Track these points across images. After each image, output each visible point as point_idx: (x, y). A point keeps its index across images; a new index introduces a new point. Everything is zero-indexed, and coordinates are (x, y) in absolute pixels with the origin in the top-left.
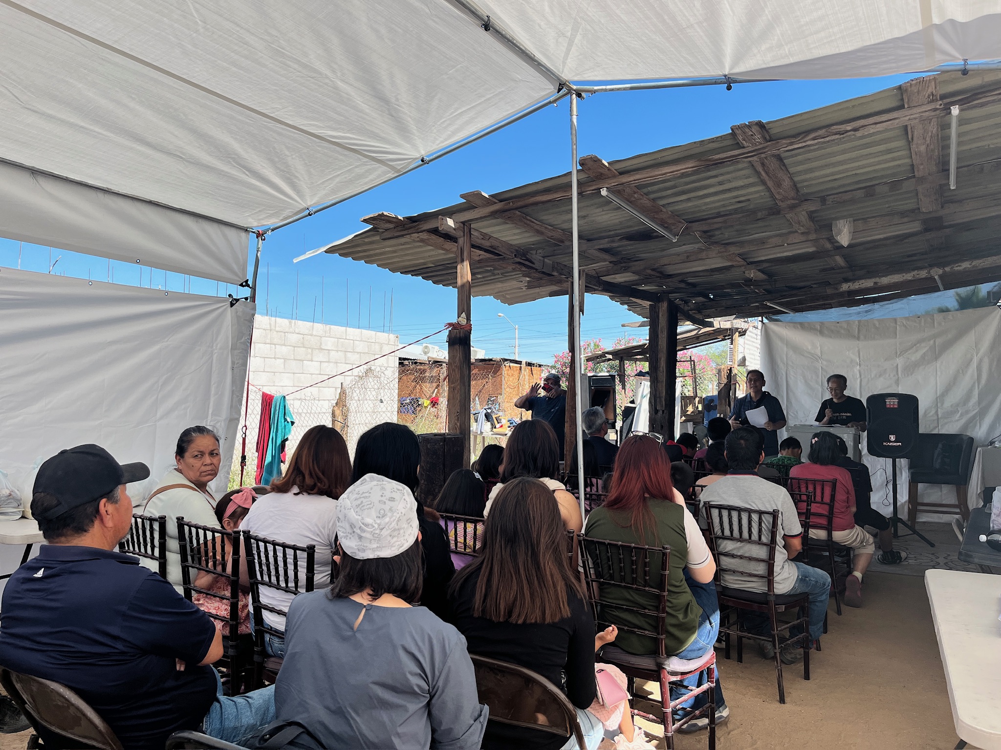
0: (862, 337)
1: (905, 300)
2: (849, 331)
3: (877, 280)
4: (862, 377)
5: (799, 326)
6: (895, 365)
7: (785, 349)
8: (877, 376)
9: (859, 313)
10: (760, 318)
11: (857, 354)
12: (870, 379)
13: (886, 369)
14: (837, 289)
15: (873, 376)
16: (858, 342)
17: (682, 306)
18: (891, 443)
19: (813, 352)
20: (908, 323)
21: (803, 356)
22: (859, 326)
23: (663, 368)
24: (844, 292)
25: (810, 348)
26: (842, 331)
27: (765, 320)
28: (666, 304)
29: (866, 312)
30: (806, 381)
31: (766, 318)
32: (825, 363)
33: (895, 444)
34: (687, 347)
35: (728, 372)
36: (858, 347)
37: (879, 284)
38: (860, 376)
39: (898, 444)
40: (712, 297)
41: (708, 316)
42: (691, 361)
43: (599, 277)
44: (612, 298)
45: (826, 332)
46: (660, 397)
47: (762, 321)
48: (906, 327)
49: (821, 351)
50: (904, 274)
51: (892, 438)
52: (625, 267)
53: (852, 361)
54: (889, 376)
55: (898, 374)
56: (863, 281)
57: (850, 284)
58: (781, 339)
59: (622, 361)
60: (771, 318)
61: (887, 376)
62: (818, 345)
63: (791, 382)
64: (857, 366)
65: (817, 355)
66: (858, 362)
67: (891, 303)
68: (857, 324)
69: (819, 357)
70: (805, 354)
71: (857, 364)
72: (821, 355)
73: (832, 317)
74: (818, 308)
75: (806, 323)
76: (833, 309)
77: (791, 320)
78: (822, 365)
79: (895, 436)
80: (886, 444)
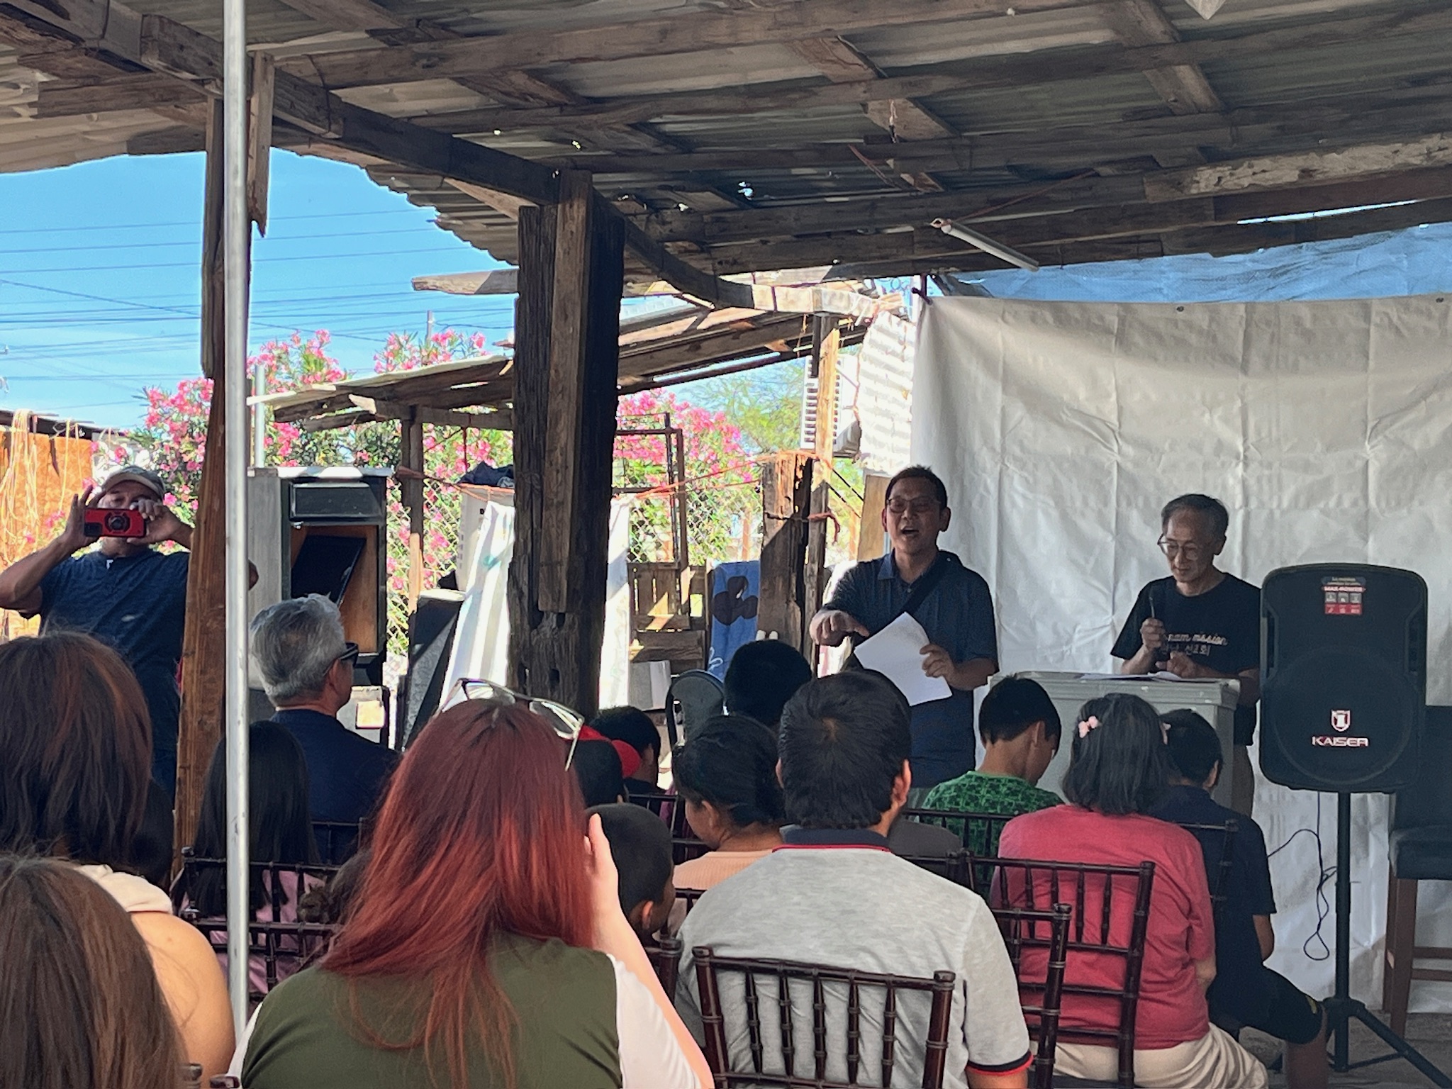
0: (1256, 361)
1: (1397, 239)
2: (1214, 338)
3: (1312, 161)
4: (1253, 504)
5: (1050, 318)
6: (1359, 464)
7: (998, 396)
8: (1302, 500)
9: (1249, 277)
10: (916, 281)
11: (1238, 422)
12: (1277, 514)
13: (1327, 482)
14: (1178, 185)
15: (1285, 504)
16: (1242, 379)
17: (639, 222)
18: (1336, 740)
19: (1093, 412)
20: (1404, 316)
21: (1060, 423)
22: (1248, 325)
23: (564, 453)
24: (1202, 198)
25: (1082, 394)
26: (1193, 339)
27: (933, 289)
28: (583, 210)
29: (1275, 273)
30: (1064, 516)
31: (937, 280)
32: (1129, 450)
33: (1349, 742)
34: (657, 379)
35: (800, 475)
36: (1242, 398)
37: (1320, 177)
38: (1246, 502)
39: (1359, 741)
40: (748, 192)
41: (735, 262)
42: (668, 431)
43: (327, 88)
44: (377, 174)
45: (1138, 339)
46: (552, 565)
47: (922, 293)
48: (1397, 330)
49: (1120, 410)
50: (1398, 146)
51: (1341, 720)
52: (428, 56)
53: (1220, 447)
54: (1339, 503)
56: (1266, 163)
57: (1225, 170)
58: (988, 360)
59: (412, 421)
60: (954, 282)
61: (1332, 504)
62: (1112, 388)
63: (1016, 521)
64: (1237, 465)
65: (1104, 422)
66: (1241, 449)
67: (1355, 248)
68: (1242, 317)
69: (1113, 431)
70: (1064, 417)
71: (1238, 457)
72: (1117, 423)
73: (1160, 289)
74: (1116, 252)
75: (1072, 308)
76: (1166, 259)
77: (1023, 291)
78: (1119, 459)
79: (1348, 712)
80: (1321, 744)
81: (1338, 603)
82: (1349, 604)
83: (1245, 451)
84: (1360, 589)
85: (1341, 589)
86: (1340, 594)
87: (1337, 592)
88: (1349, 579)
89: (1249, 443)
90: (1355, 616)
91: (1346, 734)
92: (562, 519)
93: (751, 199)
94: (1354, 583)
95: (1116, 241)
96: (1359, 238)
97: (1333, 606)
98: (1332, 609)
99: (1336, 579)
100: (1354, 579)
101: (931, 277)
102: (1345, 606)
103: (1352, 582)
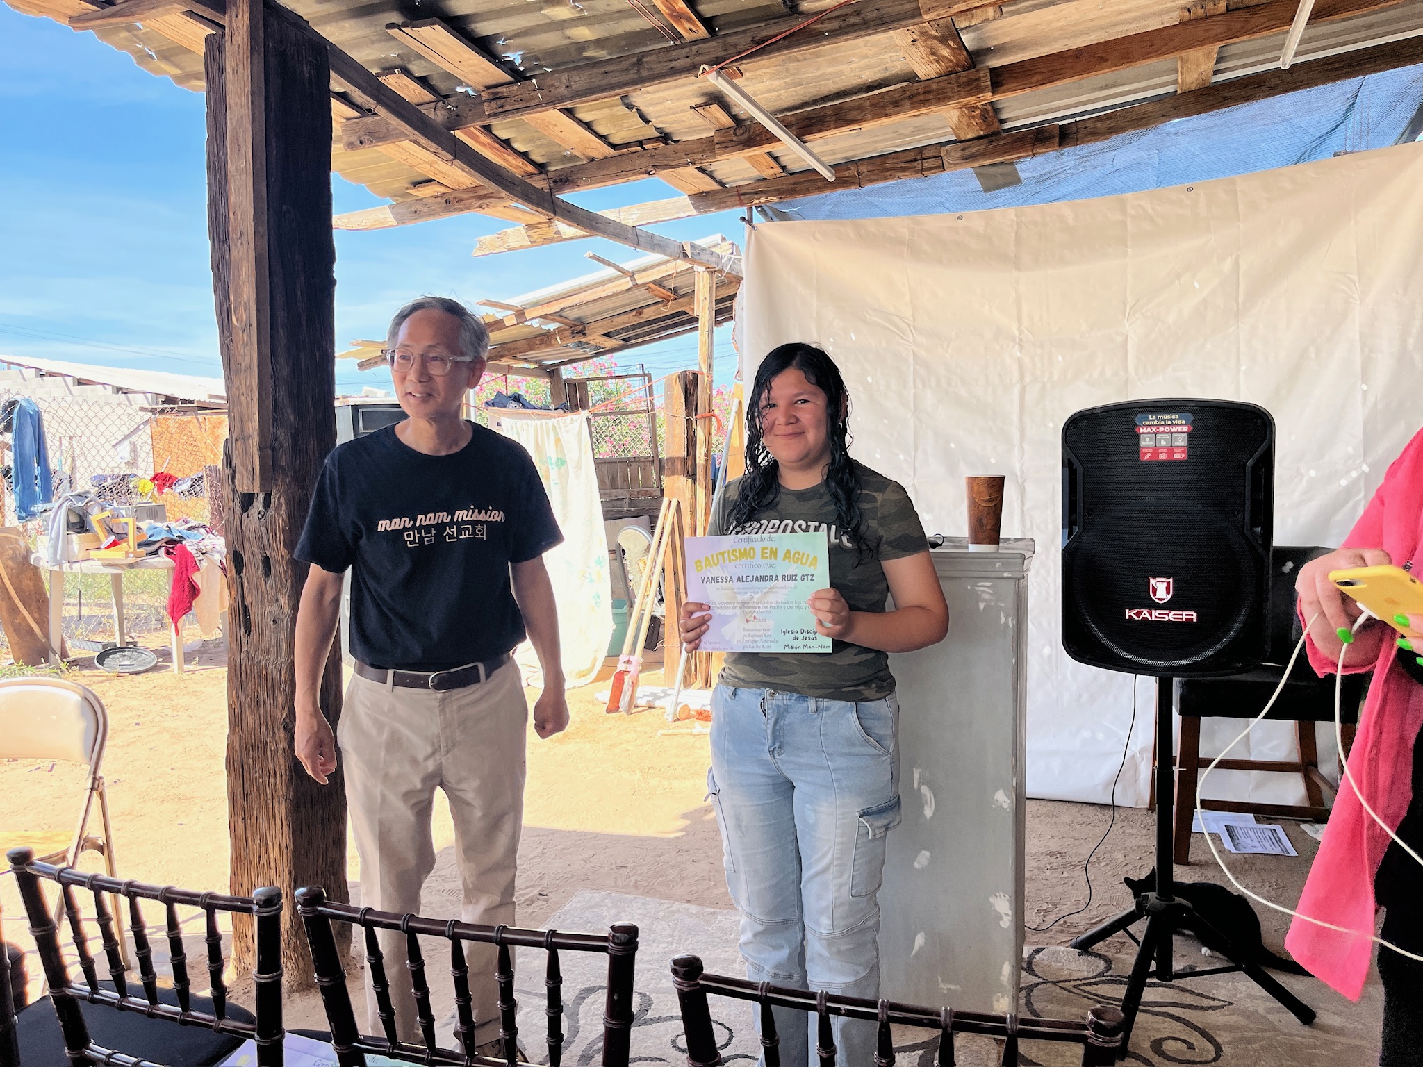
0: (1026, 257)
2: (990, 241)
6: (1119, 339)
7: (814, 302)
8: (1070, 373)
11: (1013, 310)
12: (1048, 385)
13: (1092, 356)
15: (1055, 377)
16: (1015, 274)
18: (1156, 613)
19: (892, 310)
20: (1157, 207)
21: (865, 322)
22: (1018, 226)
25: (882, 296)
26: (971, 244)
27: (759, 219)
29: (1040, 180)
31: (763, 212)
32: (923, 341)
33: (1172, 616)
36: (1016, 290)
39: (1184, 615)
45: (926, 247)
47: (749, 221)
48: (1152, 218)
49: (913, 306)
51: (1161, 588)
53: (998, 332)
54: (1102, 373)
58: (802, 272)
60: (774, 210)
62: (905, 288)
64: (1013, 346)
65: (901, 318)
66: (1017, 333)
67: (1111, 149)
68: (1013, 220)
69: (909, 325)
70: (868, 317)
71: (1014, 341)
72: (912, 319)
73: (943, 203)
74: (904, 169)
75: (870, 224)
76: (946, 175)
77: (831, 215)
78: (915, 349)
79: (1171, 580)
80: (1136, 618)
81: (1156, 449)
82: (1171, 449)
83: (1020, 334)
84: (1186, 429)
85: (1161, 429)
86: (1159, 436)
87: (1156, 434)
88: (1171, 417)
89: (1023, 328)
90: (1179, 462)
91: (1169, 606)
92: (250, 385)
93: (522, 69)
94: (1177, 422)
95: (903, 160)
96: (1116, 139)
97: (1151, 451)
98: (1149, 455)
99: (1154, 417)
100: (1177, 417)
101: (757, 207)
102: (1165, 451)
103: (1175, 420)
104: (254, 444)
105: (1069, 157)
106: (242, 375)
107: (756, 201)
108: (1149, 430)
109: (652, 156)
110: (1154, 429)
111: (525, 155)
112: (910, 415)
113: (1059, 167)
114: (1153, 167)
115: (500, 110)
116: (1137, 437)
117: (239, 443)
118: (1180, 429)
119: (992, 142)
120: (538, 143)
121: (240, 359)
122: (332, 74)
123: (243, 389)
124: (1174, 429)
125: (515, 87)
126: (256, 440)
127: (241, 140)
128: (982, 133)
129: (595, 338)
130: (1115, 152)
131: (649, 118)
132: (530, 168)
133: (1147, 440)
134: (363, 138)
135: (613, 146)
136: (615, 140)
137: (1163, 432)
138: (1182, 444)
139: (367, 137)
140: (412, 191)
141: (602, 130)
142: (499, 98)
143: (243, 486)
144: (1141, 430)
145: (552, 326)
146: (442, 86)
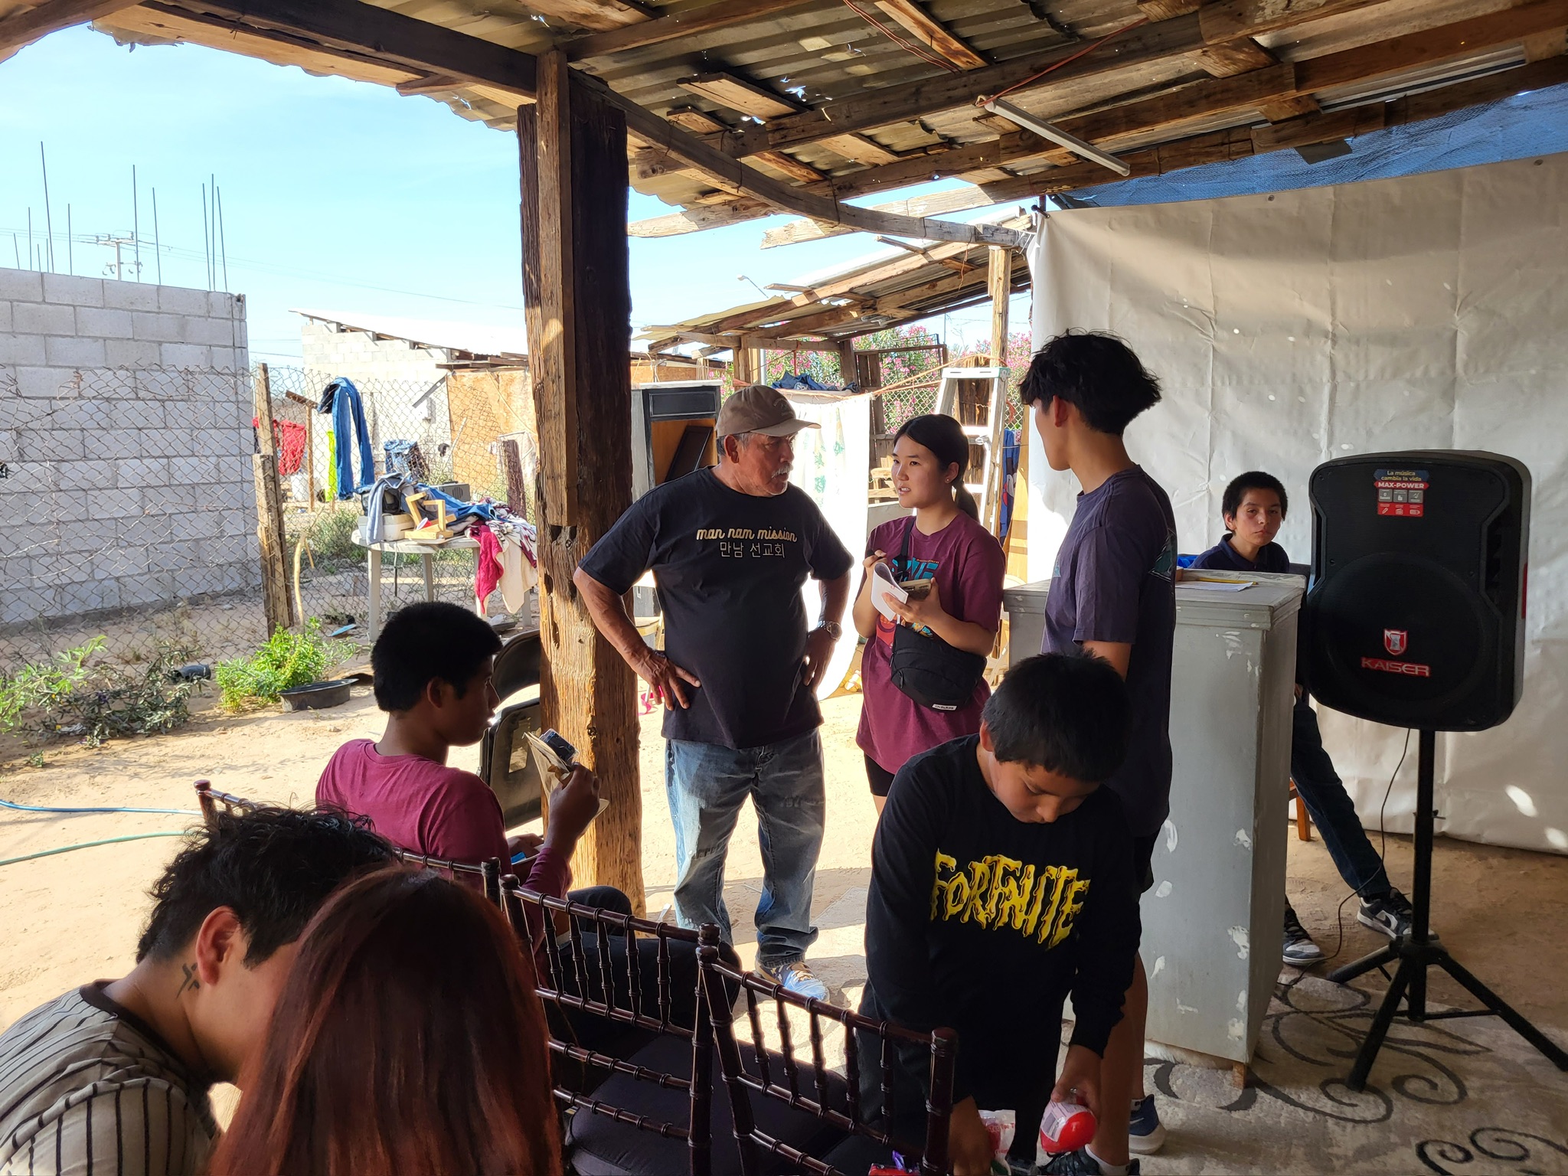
0: (1344, 245)
1: (1493, 112)
2: (1304, 225)
4: (1340, 377)
5: (1149, 219)
6: (1447, 335)
8: (1389, 372)
11: (1328, 303)
12: (1364, 385)
13: (1414, 353)
15: (1371, 377)
16: (1331, 266)
18: (1389, 664)
19: (1192, 303)
20: (1499, 184)
21: (1162, 315)
22: (1337, 208)
25: (1181, 287)
26: (1283, 229)
29: (1364, 161)
31: (1054, 198)
33: (1402, 668)
36: (1332, 284)
38: (1333, 375)
39: (1417, 669)
45: (1231, 233)
47: (1041, 209)
48: (1491, 201)
49: (1215, 300)
51: (1395, 640)
53: (1310, 327)
54: (1426, 372)
55: (1453, 366)
58: (1097, 261)
59: (739, 347)
60: (1071, 198)
61: (1419, 373)
62: (1207, 281)
64: (1325, 342)
65: (1200, 310)
66: (1330, 328)
67: (1447, 126)
69: (1210, 319)
70: (1165, 309)
71: (1327, 337)
72: (1213, 312)
74: (1209, 154)
75: (1171, 208)
76: (1257, 158)
77: (1130, 202)
78: (1215, 344)
79: (1405, 632)
80: (1371, 667)
81: (1393, 504)
82: (1407, 505)
83: (1333, 329)
84: (1422, 486)
85: (1398, 485)
86: (1396, 492)
87: (1393, 489)
88: (1408, 473)
89: (1337, 321)
90: (1414, 518)
91: (1403, 658)
92: (559, 431)
93: (804, 100)
94: (1414, 479)
95: (1208, 144)
96: (1451, 115)
97: (1388, 505)
98: (1386, 509)
99: (1392, 473)
100: (1414, 474)
101: (1050, 196)
102: (1402, 506)
103: (1411, 477)
104: (562, 483)
105: (1398, 135)
106: (552, 422)
107: (1049, 191)
108: (1387, 485)
109: (936, 161)
110: (1392, 485)
111: (809, 166)
112: (1207, 414)
113: (1386, 147)
114: (1496, 145)
115: (783, 140)
116: (1376, 490)
117: (550, 481)
118: (1416, 486)
119: (1308, 123)
120: (822, 154)
121: (550, 407)
122: (629, 129)
123: (553, 433)
124: (1410, 486)
125: (798, 118)
126: (564, 479)
127: (551, 210)
128: (1297, 113)
129: (889, 309)
130: (1452, 129)
131: (932, 127)
132: (814, 176)
133: (1385, 494)
134: (655, 167)
135: (897, 153)
136: (898, 148)
137: (1400, 488)
138: (1418, 501)
139: (659, 166)
140: (703, 201)
141: (885, 141)
142: (782, 129)
143: (552, 520)
144: (1380, 485)
145: (843, 303)
146: (729, 117)
